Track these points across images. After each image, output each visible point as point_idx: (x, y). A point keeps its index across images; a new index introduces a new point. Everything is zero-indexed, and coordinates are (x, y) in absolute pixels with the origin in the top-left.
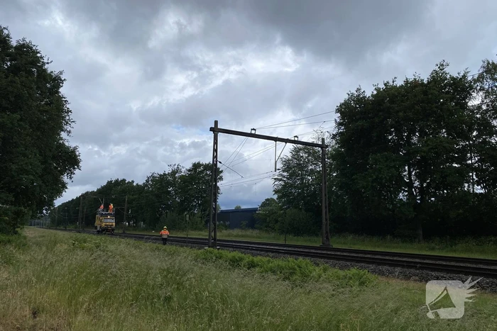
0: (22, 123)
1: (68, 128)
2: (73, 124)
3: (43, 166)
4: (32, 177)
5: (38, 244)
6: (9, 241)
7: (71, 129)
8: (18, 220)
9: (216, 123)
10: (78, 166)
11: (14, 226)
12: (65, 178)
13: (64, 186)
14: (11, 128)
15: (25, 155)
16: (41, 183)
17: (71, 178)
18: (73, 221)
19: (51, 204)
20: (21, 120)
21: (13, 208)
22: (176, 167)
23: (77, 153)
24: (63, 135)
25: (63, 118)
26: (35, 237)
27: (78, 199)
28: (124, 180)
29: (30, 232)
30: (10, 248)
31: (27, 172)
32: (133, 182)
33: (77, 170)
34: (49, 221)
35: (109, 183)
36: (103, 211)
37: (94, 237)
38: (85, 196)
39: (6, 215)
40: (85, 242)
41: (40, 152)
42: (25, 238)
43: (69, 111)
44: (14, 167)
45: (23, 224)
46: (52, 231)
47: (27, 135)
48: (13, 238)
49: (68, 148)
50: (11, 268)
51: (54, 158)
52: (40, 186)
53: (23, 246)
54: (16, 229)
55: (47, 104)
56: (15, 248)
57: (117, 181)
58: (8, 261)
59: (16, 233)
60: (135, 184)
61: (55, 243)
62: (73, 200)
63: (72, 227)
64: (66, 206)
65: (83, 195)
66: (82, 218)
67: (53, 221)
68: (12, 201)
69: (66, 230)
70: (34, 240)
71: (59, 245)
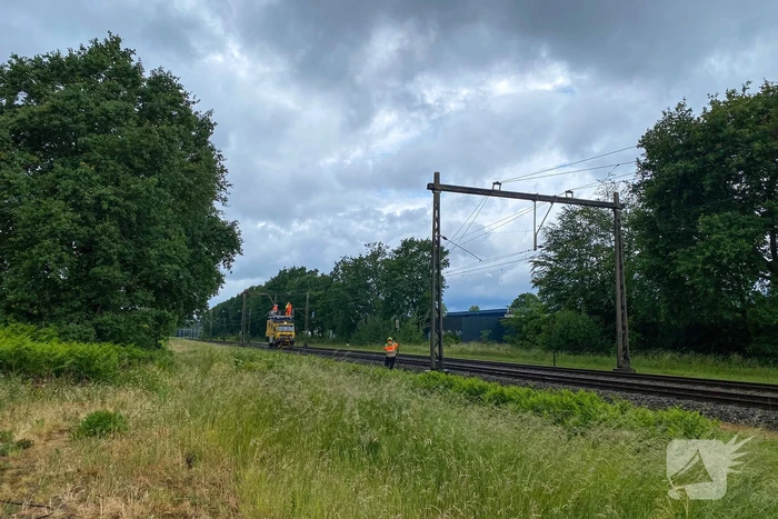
0: (161, 190)
1: (223, 194)
2: (229, 189)
3: (191, 251)
4: (176, 267)
5: (189, 363)
6: (151, 359)
7: (228, 196)
8: (161, 328)
9: (437, 176)
10: (238, 249)
11: (157, 337)
12: (221, 268)
13: (220, 279)
14: (148, 198)
15: (166, 236)
16: (188, 275)
17: (229, 267)
18: (233, 331)
19: (203, 305)
20: (159, 185)
21: (154, 312)
22: (377, 246)
23: (237, 230)
24: (217, 205)
25: (216, 180)
26: (184, 353)
27: (240, 297)
28: (303, 269)
29: (177, 346)
30: (153, 368)
31: (170, 260)
32: (317, 271)
33: (238, 255)
34: (200, 329)
35: (282, 273)
36: (277, 314)
37: (265, 352)
38: (249, 292)
39: (146, 321)
40: (251, 360)
41: (186, 230)
42: (171, 353)
43: (223, 170)
44: (153, 253)
45: (168, 334)
46: (206, 344)
47: (169, 206)
48: (156, 353)
49: (224, 223)
50: (156, 398)
51: (205, 239)
52: (188, 280)
53: (170, 365)
54: (159, 342)
55: (192, 161)
56: (159, 367)
57: (293, 270)
58: (151, 387)
59: (159, 346)
60: (319, 275)
61: (212, 361)
62: (233, 299)
63: (232, 339)
64: (224, 308)
65: (246, 292)
66: (247, 326)
67: (207, 329)
68: (152, 302)
69: (224, 343)
70: (183, 357)
71: (216, 365)
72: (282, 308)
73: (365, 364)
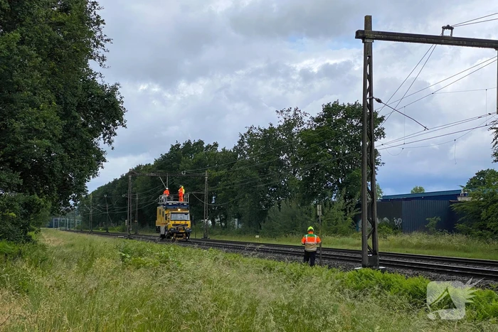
0: (25, 47)
1: (99, 51)
2: (107, 45)
3: (65, 122)
4: (47, 143)
5: (65, 259)
6: (20, 254)
7: (106, 54)
8: (30, 217)
9: (368, 20)
10: (121, 120)
11: (25, 228)
12: (100, 143)
13: (100, 157)
14: (9, 58)
15: (33, 104)
16: (62, 152)
17: (110, 142)
18: (117, 218)
19: (81, 188)
20: (22, 42)
21: (22, 197)
22: (291, 113)
23: (118, 97)
24: (93, 65)
25: (91, 34)
26: (59, 248)
27: (124, 178)
28: (201, 143)
29: (51, 238)
30: (23, 266)
31: (39, 134)
32: (216, 145)
33: (120, 128)
34: (79, 218)
35: (175, 149)
36: (169, 199)
37: (157, 246)
38: (136, 173)
39: (12, 208)
40: (141, 255)
41: (58, 97)
42: (44, 247)
43: (99, 22)
44: (18, 125)
45: (39, 225)
46: (85, 236)
47: (35, 67)
48: (25, 247)
49: (103, 88)
50: (28, 298)
51: (80, 107)
52: (62, 159)
53: (42, 262)
54: (29, 233)
55: (61, 11)
56: (30, 264)
57: (188, 144)
58: (22, 288)
59: (29, 239)
60: (219, 149)
61: (93, 257)
62: (116, 181)
63: (117, 229)
64: (107, 192)
65: (132, 172)
66: (134, 214)
67: (86, 218)
68: (19, 185)
69: (107, 234)
70: (57, 252)
71: (98, 261)
72: (174, 191)
73: (280, 259)
